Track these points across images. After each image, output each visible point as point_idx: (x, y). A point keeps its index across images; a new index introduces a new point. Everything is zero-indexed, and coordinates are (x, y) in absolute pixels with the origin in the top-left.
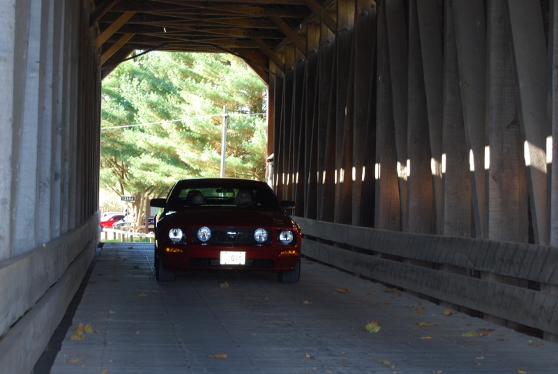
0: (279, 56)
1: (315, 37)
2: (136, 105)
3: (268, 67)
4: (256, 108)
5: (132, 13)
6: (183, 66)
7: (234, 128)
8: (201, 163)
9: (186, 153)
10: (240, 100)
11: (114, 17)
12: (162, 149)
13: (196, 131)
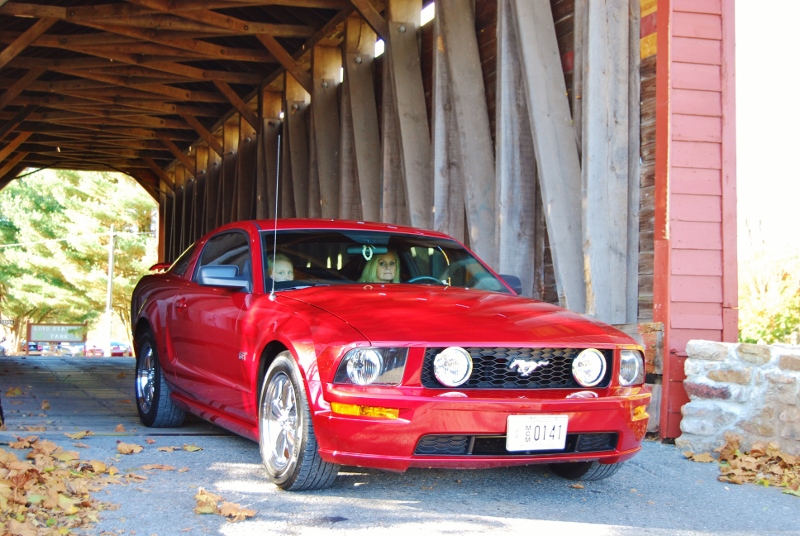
0: (169, 176)
1: (203, 159)
2: (17, 224)
3: (158, 186)
4: (145, 228)
5: (29, 134)
6: (68, 184)
7: (122, 248)
8: (87, 284)
9: (71, 273)
10: (129, 220)
11: (13, 136)
12: (46, 270)
13: (83, 252)
